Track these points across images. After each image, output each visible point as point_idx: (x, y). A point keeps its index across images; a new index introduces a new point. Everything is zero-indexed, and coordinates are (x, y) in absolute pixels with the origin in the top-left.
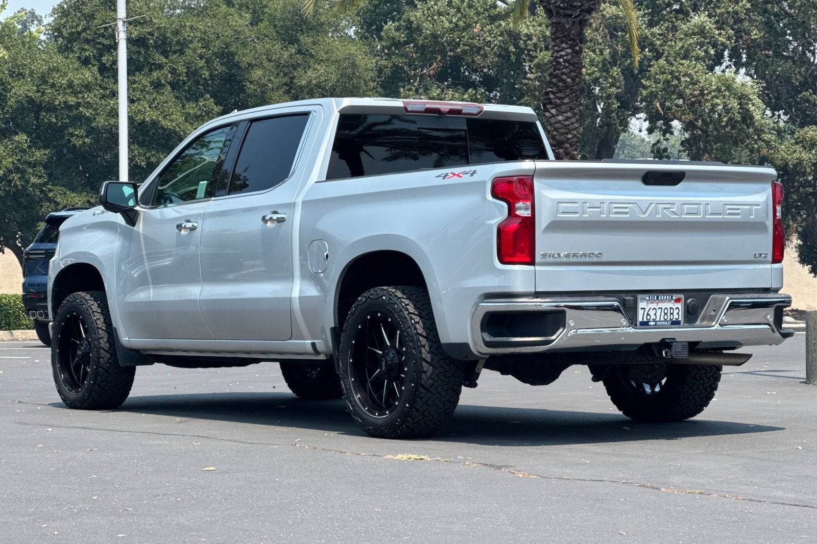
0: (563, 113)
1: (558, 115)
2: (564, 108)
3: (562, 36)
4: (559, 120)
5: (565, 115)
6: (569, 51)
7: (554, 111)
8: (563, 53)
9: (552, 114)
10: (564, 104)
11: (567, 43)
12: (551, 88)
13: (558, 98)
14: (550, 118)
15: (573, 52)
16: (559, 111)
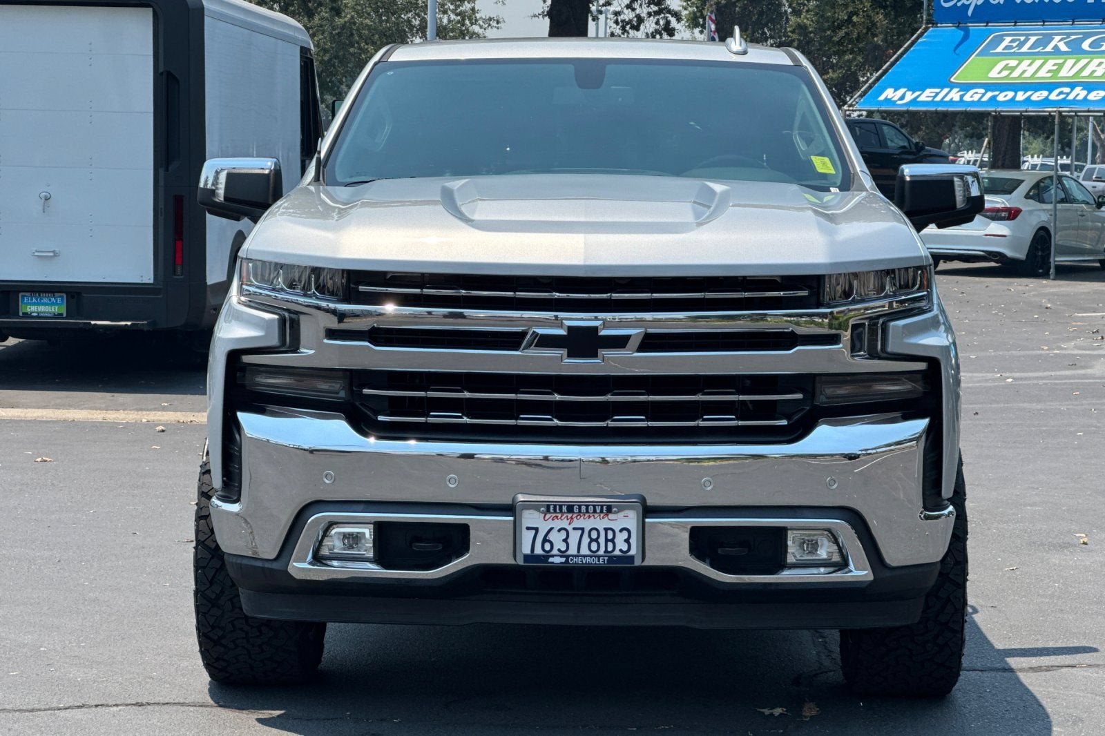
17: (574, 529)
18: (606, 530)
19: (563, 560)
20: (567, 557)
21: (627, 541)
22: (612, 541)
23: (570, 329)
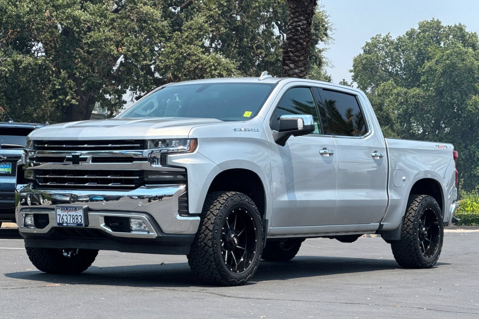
0: (299, 67)
1: (295, 69)
2: (300, 64)
3: (301, 10)
4: (296, 73)
5: (300, 69)
6: (305, 22)
7: (292, 66)
8: (300, 23)
9: (290, 67)
10: (300, 61)
11: (304, 16)
12: (291, 48)
13: (296, 56)
14: (289, 70)
15: (307, 23)
16: (297, 66)
17: (69, 215)
18: (76, 215)
19: (66, 224)
20: (67, 224)
21: (81, 219)
22: (77, 219)
23: (73, 156)
